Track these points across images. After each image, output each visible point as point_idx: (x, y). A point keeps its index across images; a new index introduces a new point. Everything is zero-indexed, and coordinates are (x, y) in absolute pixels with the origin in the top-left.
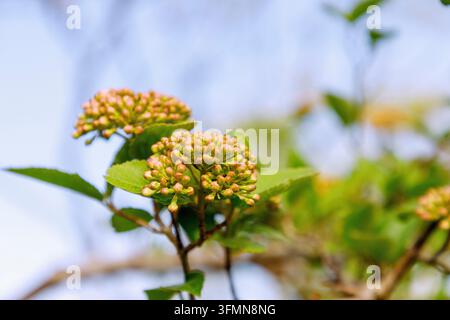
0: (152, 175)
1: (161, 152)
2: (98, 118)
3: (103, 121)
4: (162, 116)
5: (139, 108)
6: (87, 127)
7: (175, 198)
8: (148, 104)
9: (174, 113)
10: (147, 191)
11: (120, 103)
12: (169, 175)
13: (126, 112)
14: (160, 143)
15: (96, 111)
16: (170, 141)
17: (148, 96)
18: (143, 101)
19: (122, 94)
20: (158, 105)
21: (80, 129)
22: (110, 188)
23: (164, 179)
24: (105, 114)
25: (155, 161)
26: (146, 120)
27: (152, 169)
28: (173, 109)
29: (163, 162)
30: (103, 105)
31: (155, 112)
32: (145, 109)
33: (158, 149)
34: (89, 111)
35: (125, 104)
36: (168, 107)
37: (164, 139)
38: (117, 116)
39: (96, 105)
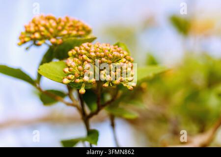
0: (69, 70)
1: (74, 56)
2: (33, 33)
3: (37, 35)
4: (74, 33)
5: (60, 28)
6: (27, 39)
7: (84, 85)
8: (65, 25)
9: (82, 30)
10: (66, 81)
11: (48, 25)
12: (80, 71)
13: (51, 30)
14: (73, 50)
15: (32, 29)
16: (80, 49)
17: (65, 20)
18: (62, 24)
19: (48, 19)
20: (71, 26)
21: (22, 40)
22: (39, 76)
23: (77, 73)
24: (39, 31)
25: (70, 61)
26: (64, 35)
27: (69, 67)
28: (81, 28)
29: (76, 63)
30: (36, 25)
31: (70, 30)
32: (63, 28)
33: (72, 54)
34: (28, 29)
35: (51, 26)
36: (78, 27)
37: (77, 48)
38: (46, 33)
39: (32, 25)
